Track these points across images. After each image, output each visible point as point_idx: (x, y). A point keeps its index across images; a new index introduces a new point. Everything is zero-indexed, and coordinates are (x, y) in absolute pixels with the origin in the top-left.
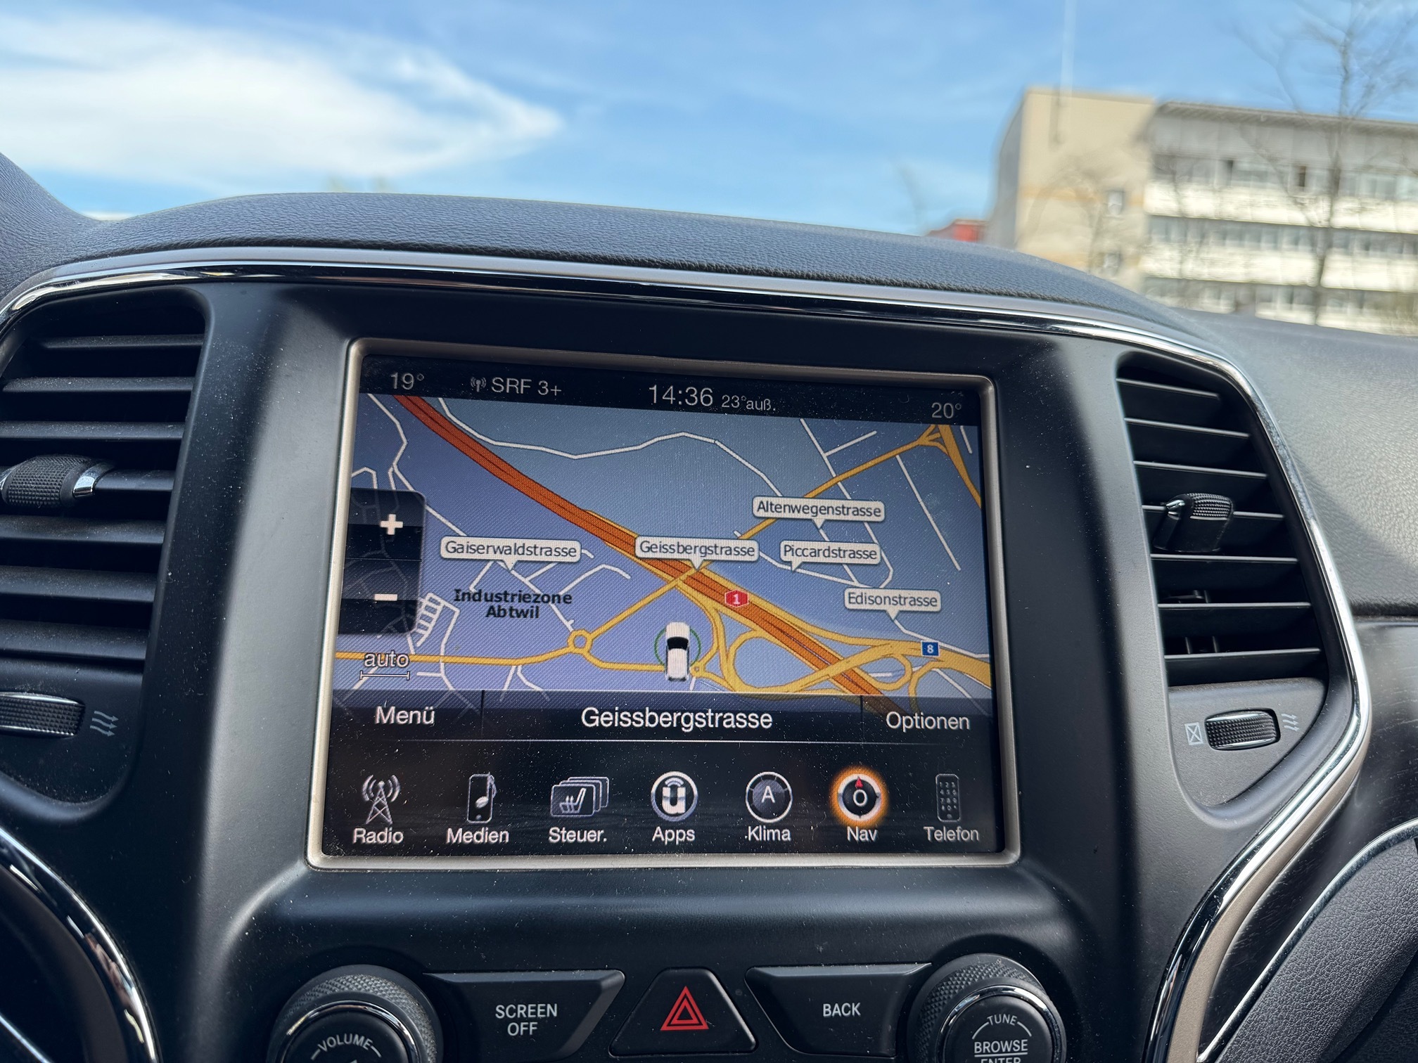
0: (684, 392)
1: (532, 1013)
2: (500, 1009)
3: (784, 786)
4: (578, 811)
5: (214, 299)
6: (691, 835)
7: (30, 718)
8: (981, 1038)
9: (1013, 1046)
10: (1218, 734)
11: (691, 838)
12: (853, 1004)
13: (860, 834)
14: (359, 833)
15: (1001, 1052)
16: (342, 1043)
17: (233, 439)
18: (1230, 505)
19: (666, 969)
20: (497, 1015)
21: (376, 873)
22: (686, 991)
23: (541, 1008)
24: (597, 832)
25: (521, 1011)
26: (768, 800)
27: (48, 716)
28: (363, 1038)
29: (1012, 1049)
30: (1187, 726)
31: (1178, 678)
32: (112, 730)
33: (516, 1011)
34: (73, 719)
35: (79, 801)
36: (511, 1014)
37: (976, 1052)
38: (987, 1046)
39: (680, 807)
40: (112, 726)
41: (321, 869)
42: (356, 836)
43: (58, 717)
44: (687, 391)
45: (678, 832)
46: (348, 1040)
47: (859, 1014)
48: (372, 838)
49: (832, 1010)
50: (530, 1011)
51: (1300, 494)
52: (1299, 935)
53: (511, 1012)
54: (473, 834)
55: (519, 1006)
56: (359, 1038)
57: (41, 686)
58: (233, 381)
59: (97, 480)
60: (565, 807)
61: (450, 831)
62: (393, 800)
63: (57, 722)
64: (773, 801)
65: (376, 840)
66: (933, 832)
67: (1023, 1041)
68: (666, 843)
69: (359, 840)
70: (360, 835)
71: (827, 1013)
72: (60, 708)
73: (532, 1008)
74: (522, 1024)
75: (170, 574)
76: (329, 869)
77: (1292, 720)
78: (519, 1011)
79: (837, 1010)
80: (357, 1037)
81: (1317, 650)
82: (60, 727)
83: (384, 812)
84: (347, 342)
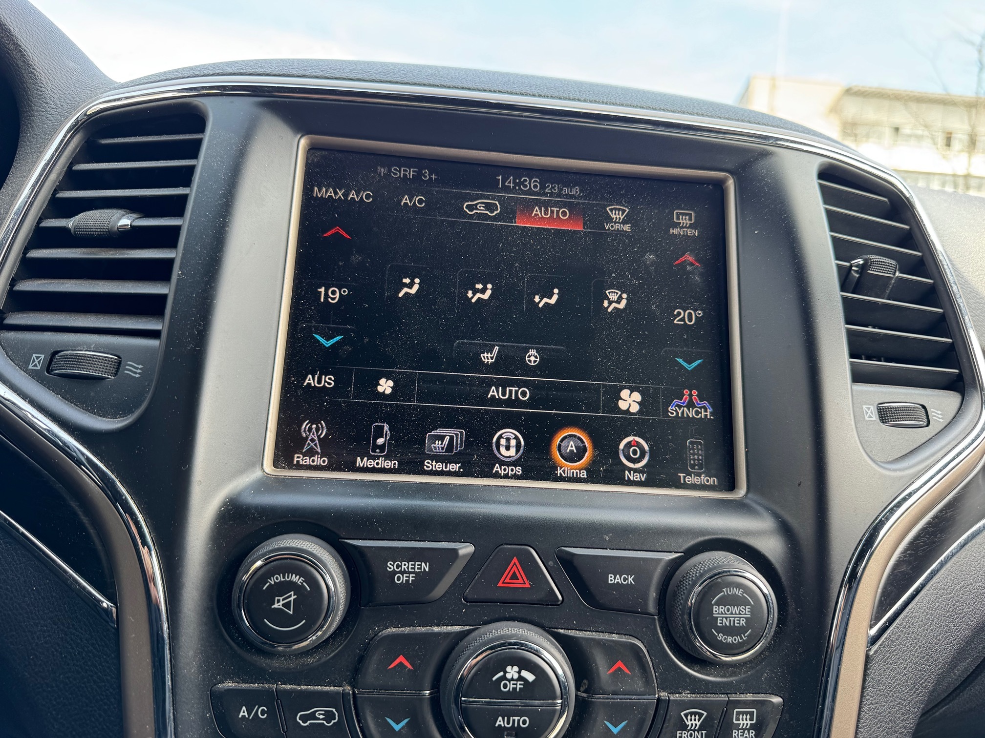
0: (520, 180)
1: (412, 568)
2: (390, 564)
3: (582, 442)
4: (444, 451)
5: (212, 108)
6: (519, 470)
7: (86, 366)
8: (718, 603)
9: (740, 610)
10: (886, 415)
11: (519, 472)
12: (629, 576)
13: (634, 476)
14: (298, 457)
15: (732, 614)
16: (284, 579)
17: (223, 190)
18: (896, 268)
19: (502, 545)
20: (388, 568)
21: (309, 479)
22: (515, 560)
23: (418, 565)
24: (456, 465)
25: (405, 566)
26: (572, 451)
27: (98, 365)
28: (298, 577)
29: (739, 612)
30: (864, 407)
31: (859, 377)
32: (139, 374)
33: (401, 566)
34: (113, 368)
35: (116, 418)
36: (398, 568)
37: (714, 612)
38: (722, 609)
39: (512, 452)
40: (139, 371)
41: (272, 475)
42: (296, 459)
43: (104, 366)
44: (522, 180)
45: (510, 468)
46: (288, 578)
47: (633, 583)
48: (308, 461)
49: (615, 579)
50: (410, 566)
51: (946, 267)
52: (942, 565)
53: (398, 566)
54: (374, 462)
55: (403, 563)
56: (296, 576)
57: (94, 348)
58: (224, 155)
59: (133, 221)
60: (435, 447)
61: (359, 458)
62: (322, 437)
63: (103, 368)
64: (575, 451)
65: (309, 462)
66: (684, 477)
67: (747, 607)
68: (502, 475)
69: (298, 462)
70: (298, 458)
71: (611, 580)
72: (106, 360)
73: (412, 565)
74: (405, 575)
75: (180, 273)
76: (277, 476)
77: (938, 414)
78: (403, 567)
79: (618, 579)
80: (294, 575)
81: (957, 371)
82: (106, 372)
83: (315, 445)
84: (299, 136)
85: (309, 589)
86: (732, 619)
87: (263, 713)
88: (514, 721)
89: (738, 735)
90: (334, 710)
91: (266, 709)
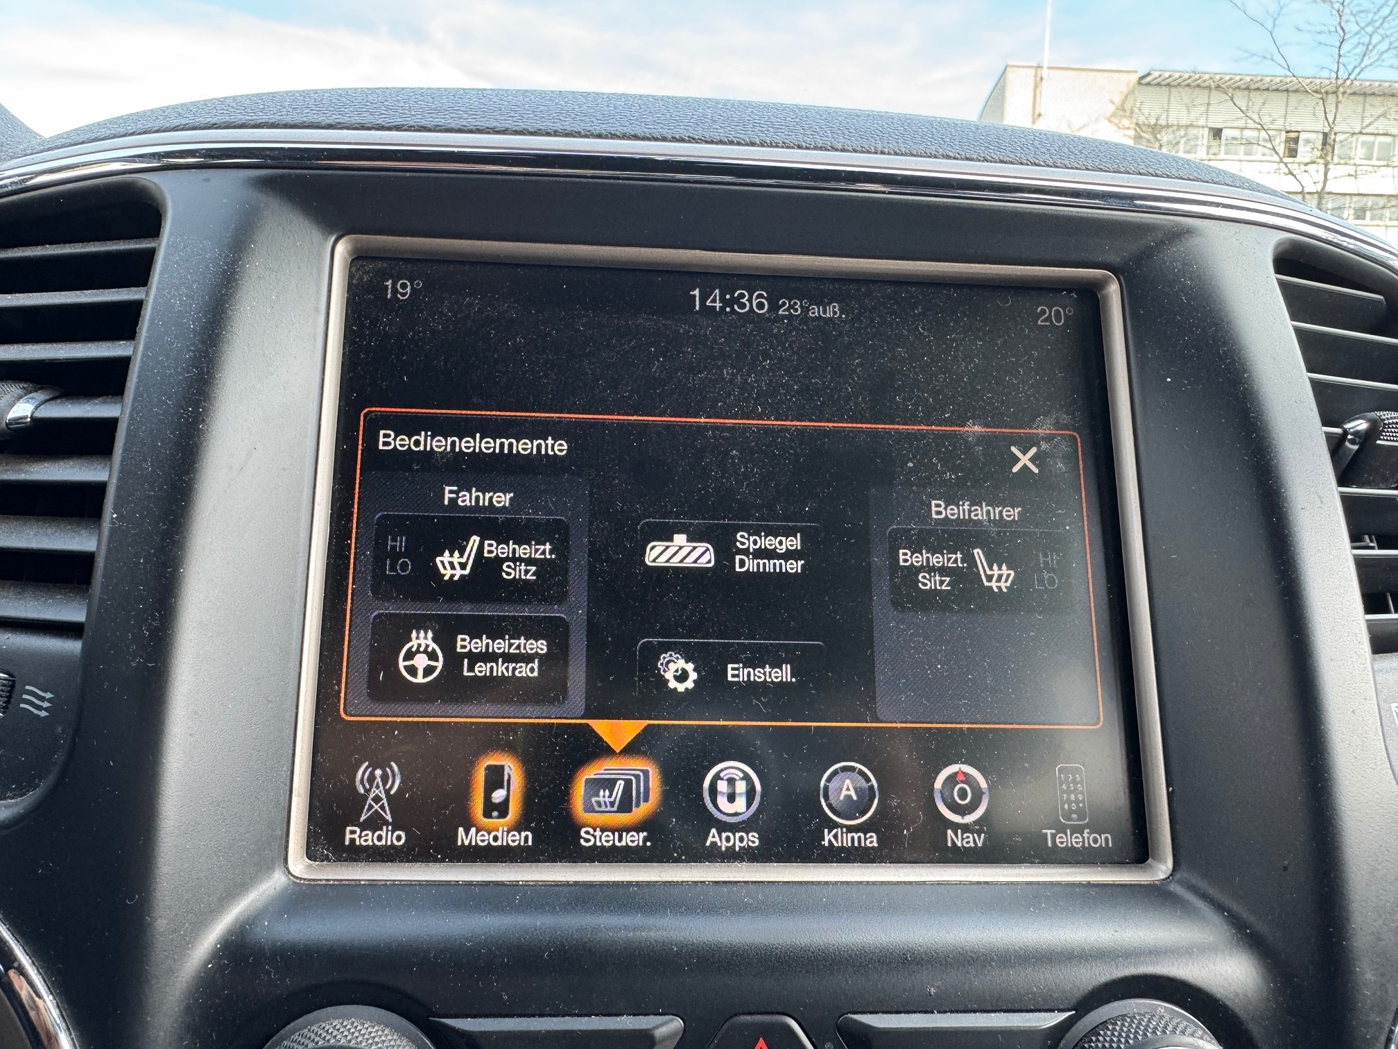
0: (732, 296)
3: (868, 780)
4: (615, 809)
5: (171, 190)
6: (753, 839)
11: (753, 842)
13: (963, 839)
14: (353, 832)
17: (194, 352)
19: (736, 1014)
21: (372, 884)
24: (638, 834)
26: (849, 797)
31: (1383, 643)
32: (46, 709)
39: (740, 805)
40: (46, 705)
41: (305, 879)
42: (348, 836)
44: (736, 296)
45: (738, 835)
48: (367, 839)
54: (489, 834)
58: (193, 282)
59: (37, 408)
60: (599, 803)
61: (461, 830)
62: (392, 792)
64: (855, 798)
65: (373, 840)
66: (1054, 836)
68: (723, 849)
69: (353, 841)
70: (353, 835)
75: (115, 516)
76: (314, 880)
83: (382, 807)
84: (334, 238)
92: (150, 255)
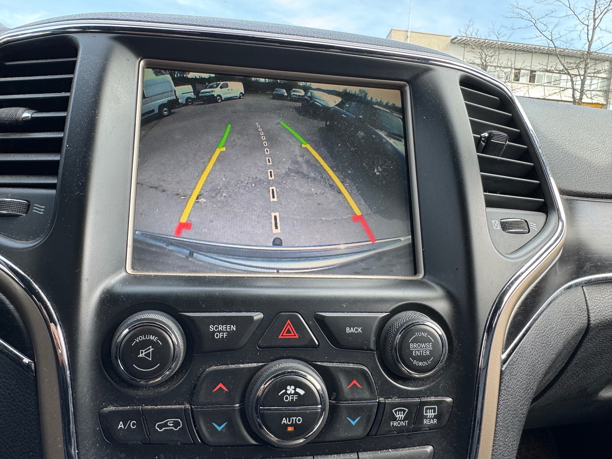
1: (225, 329)
2: (212, 327)
5: (82, 40)
7: (6, 208)
8: (413, 342)
9: (426, 345)
10: (505, 226)
12: (359, 328)
15: (421, 348)
16: (145, 339)
17: (93, 93)
18: (507, 138)
19: (280, 312)
20: (210, 330)
21: (156, 276)
22: (289, 321)
23: (229, 327)
25: (220, 328)
27: (14, 207)
29: (426, 347)
30: (493, 221)
32: (43, 212)
33: (218, 328)
34: (25, 208)
35: (29, 241)
36: (216, 329)
37: (411, 348)
38: (415, 345)
40: (42, 210)
41: (133, 275)
43: (18, 207)
46: (148, 337)
47: (361, 332)
49: (350, 330)
55: (220, 326)
56: (153, 336)
57: (10, 196)
58: (92, 70)
59: (32, 114)
63: (18, 209)
67: (430, 344)
71: (348, 331)
72: (19, 204)
73: (225, 327)
74: (221, 333)
75: (67, 146)
76: (135, 275)
77: (534, 225)
79: (352, 330)
80: (151, 336)
81: (543, 200)
82: (20, 211)
84: (140, 59)
85: (161, 344)
86: (421, 351)
87: (133, 425)
88: (293, 420)
89: (427, 422)
90: (179, 420)
91: (135, 422)
92: (75, 63)
